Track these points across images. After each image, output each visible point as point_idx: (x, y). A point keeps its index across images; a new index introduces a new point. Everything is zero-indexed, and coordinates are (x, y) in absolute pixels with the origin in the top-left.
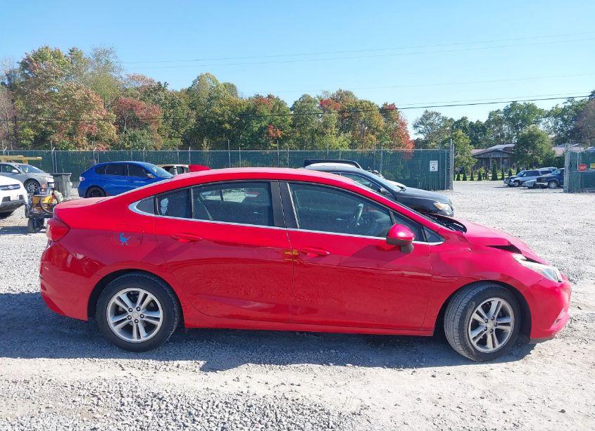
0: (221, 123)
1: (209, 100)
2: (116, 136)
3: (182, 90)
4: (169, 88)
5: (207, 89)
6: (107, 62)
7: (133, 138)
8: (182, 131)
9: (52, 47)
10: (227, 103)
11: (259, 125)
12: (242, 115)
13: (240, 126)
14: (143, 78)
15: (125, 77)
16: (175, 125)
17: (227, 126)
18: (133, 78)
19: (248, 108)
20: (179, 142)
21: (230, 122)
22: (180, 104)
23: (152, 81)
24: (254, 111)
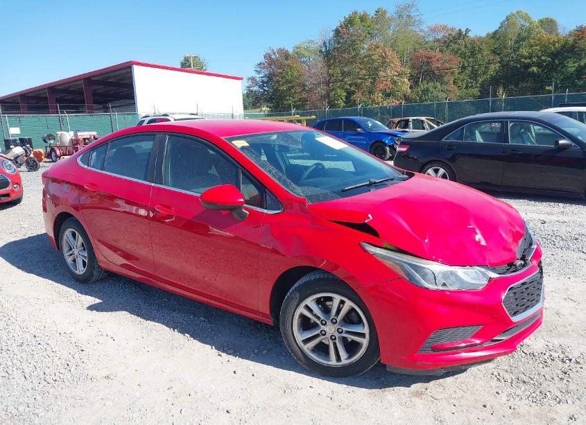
0: (528, 66)
1: (517, 42)
2: (409, 91)
3: (488, 35)
4: (471, 35)
5: (516, 30)
6: (409, 16)
7: (426, 91)
8: (480, 80)
9: (360, 12)
10: (538, 42)
11: (576, 65)
12: (554, 55)
13: (551, 68)
14: (444, 28)
15: (426, 30)
16: (474, 75)
17: (535, 69)
18: (433, 30)
19: (563, 46)
20: (476, 91)
21: (539, 65)
22: (480, 50)
23: (452, 30)
24: (573, 47)
